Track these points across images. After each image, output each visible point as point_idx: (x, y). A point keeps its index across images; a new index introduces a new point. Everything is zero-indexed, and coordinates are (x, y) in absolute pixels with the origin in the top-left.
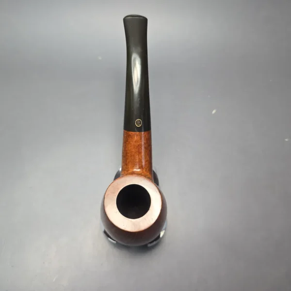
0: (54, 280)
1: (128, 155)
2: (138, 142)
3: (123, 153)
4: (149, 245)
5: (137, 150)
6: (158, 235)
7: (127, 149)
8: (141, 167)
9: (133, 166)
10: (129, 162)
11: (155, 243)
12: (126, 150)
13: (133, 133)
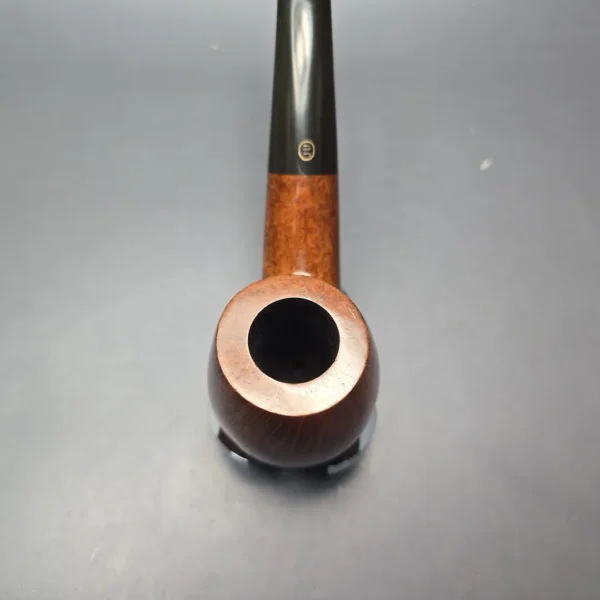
0: (93, 557)
1: (279, 236)
2: (304, 202)
3: (266, 235)
4: (332, 470)
5: (302, 222)
6: (354, 441)
7: (276, 223)
8: (313, 269)
9: (294, 266)
10: (281, 256)
11: (346, 464)
12: (274, 226)
13: (292, 177)
